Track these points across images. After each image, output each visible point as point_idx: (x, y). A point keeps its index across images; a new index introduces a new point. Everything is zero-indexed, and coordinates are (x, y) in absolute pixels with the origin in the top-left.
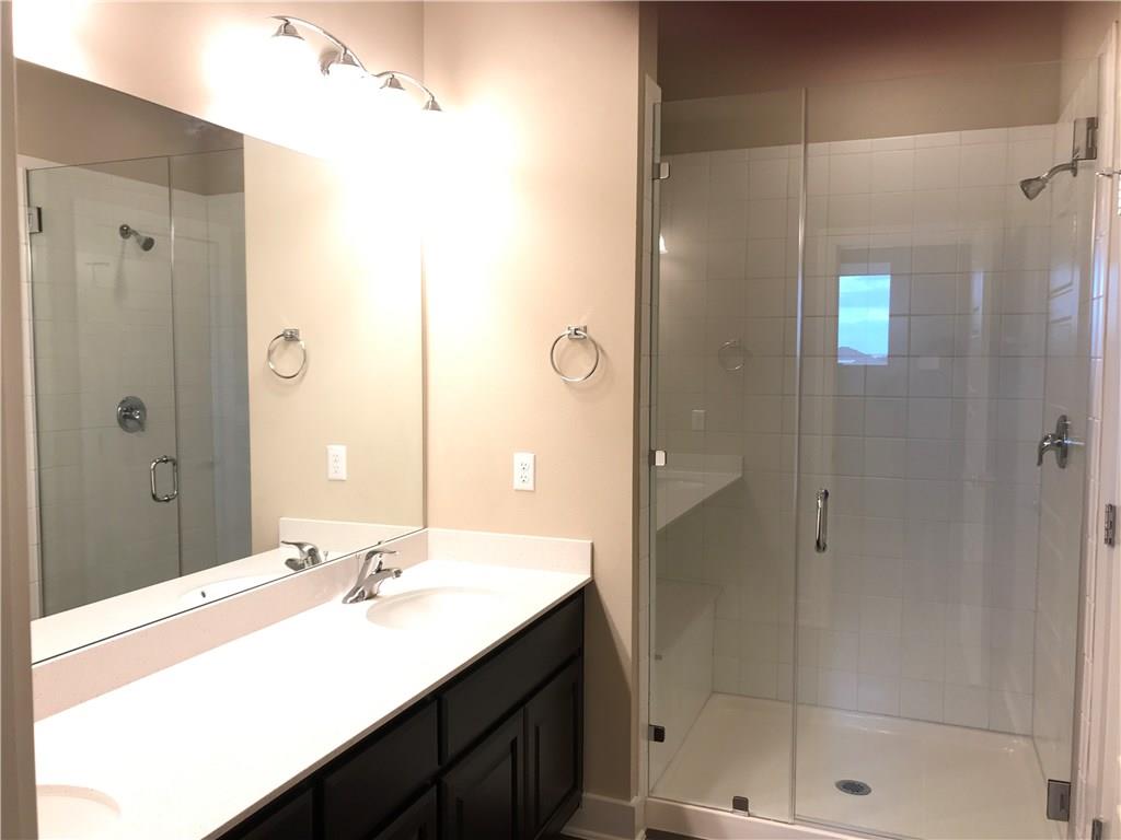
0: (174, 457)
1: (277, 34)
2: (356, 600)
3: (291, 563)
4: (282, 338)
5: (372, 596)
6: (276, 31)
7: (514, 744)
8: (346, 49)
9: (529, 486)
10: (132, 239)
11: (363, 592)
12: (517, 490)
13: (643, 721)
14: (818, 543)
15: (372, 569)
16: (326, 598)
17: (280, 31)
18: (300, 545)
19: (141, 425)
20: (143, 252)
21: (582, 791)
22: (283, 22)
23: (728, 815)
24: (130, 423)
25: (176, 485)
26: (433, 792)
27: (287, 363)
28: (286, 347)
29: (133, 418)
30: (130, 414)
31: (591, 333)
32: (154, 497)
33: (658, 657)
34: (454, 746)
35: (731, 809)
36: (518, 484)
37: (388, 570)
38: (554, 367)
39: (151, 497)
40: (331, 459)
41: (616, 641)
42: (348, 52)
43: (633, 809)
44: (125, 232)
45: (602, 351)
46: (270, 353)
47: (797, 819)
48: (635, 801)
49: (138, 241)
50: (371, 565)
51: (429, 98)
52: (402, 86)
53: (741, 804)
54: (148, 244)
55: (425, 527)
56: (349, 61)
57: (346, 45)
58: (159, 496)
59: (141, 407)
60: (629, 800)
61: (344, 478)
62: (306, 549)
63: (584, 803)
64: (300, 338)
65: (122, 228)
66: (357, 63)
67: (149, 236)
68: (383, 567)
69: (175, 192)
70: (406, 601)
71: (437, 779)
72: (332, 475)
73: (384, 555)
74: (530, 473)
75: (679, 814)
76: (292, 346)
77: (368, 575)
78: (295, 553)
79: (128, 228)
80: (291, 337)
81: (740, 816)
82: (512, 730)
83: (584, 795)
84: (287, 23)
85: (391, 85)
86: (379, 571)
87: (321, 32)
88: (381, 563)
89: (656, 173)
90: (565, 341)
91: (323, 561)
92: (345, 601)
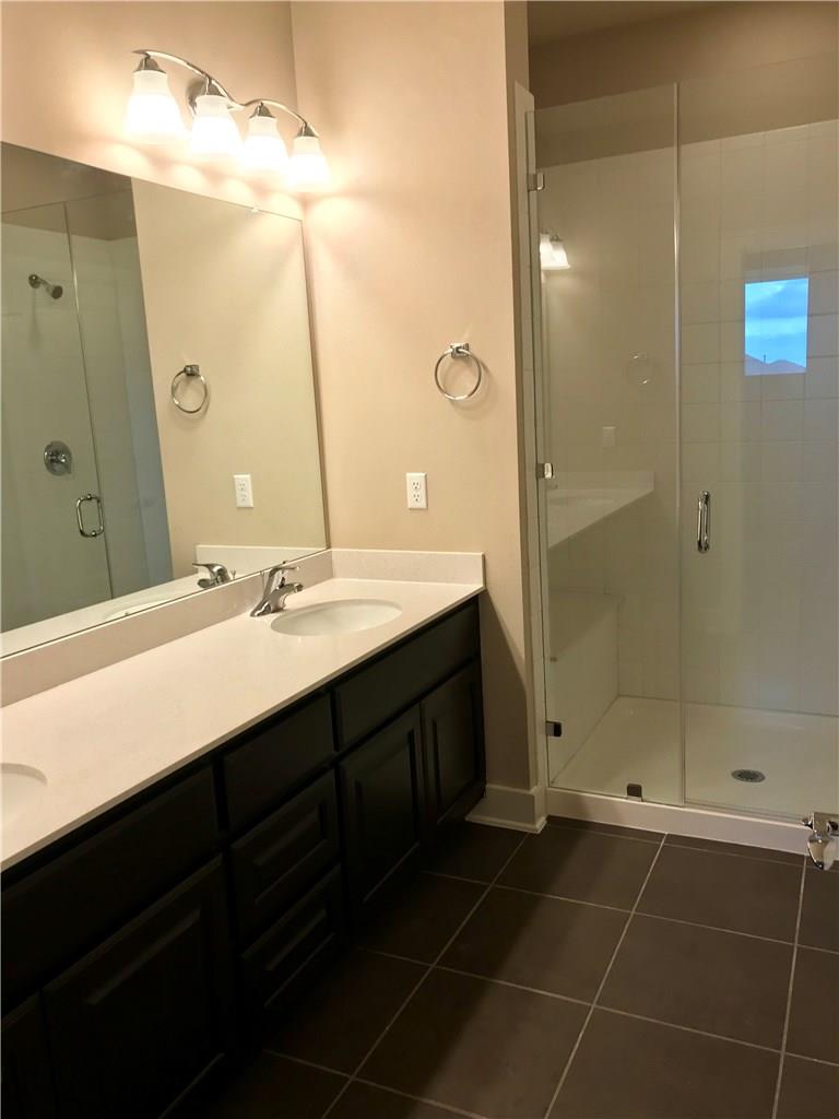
0: (98, 495)
1: (139, 69)
2: (263, 613)
3: (203, 583)
4: (184, 374)
5: (277, 610)
6: (137, 65)
7: (411, 735)
8: (210, 79)
9: (422, 504)
10: (42, 288)
11: (268, 605)
12: (411, 509)
13: (540, 717)
14: (700, 543)
15: (275, 585)
16: (236, 613)
17: (141, 65)
18: (210, 567)
19: (67, 468)
20: (53, 300)
21: (486, 783)
22: (143, 56)
23: (623, 800)
24: (57, 467)
25: (102, 521)
26: (330, 776)
27: (190, 400)
28: (188, 383)
29: (59, 462)
30: (57, 458)
31: (474, 350)
32: (82, 532)
33: (554, 659)
34: (350, 734)
35: (626, 796)
36: (411, 503)
37: (292, 585)
38: (439, 387)
39: (79, 533)
40: (238, 488)
41: (510, 645)
42: (213, 82)
43: (532, 797)
44: (34, 281)
45: (485, 368)
46: (174, 390)
47: (687, 803)
48: (534, 790)
49: (47, 290)
50: (275, 582)
51: (302, 125)
52: (272, 113)
53: (634, 791)
54: (57, 292)
55: (329, 547)
56: (214, 91)
57: (210, 75)
58: (86, 531)
59: (66, 451)
60: (528, 788)
61: (252, 505)
62: (215, 569)
63: (487, 793)
64: (200, 373)
65: (31, 278)
66: (222, 92)
67: (57, 284)
68: (286, 583)
69: (74, 237)
70: (311, 613)
71: (335, 764)
72: (240, 504)
73: (287, 572)
74: (422, 492)
75: (576, 801)
76: (194, 382)
77: (272, 590)
78: (205, 574)
79: (37, 278)
80: (191, 373)
81: (634, 801)
82: (409, 722)
83: (488, 786)
84: (148, 57)
85: (261, 114)
86: (282, 586)
87: (185, 64)
88: (283, 579)
89: (532, 185)
90: (448, 360)
91: (232, 578)
92: (252, 615)
